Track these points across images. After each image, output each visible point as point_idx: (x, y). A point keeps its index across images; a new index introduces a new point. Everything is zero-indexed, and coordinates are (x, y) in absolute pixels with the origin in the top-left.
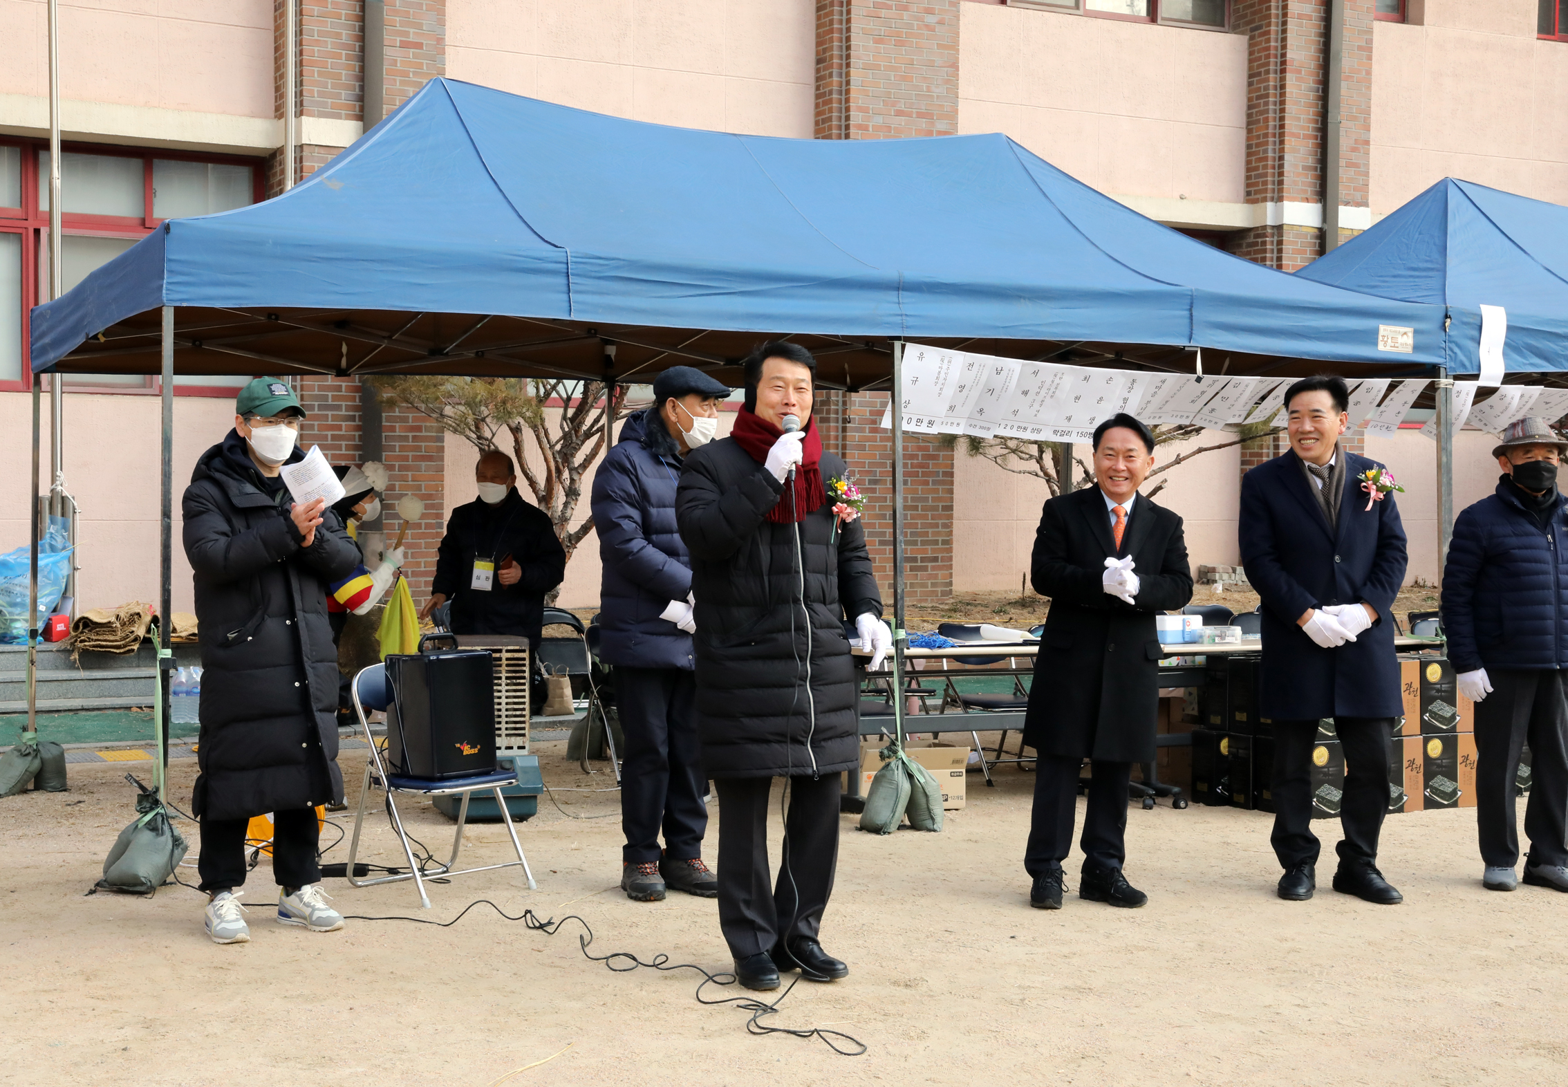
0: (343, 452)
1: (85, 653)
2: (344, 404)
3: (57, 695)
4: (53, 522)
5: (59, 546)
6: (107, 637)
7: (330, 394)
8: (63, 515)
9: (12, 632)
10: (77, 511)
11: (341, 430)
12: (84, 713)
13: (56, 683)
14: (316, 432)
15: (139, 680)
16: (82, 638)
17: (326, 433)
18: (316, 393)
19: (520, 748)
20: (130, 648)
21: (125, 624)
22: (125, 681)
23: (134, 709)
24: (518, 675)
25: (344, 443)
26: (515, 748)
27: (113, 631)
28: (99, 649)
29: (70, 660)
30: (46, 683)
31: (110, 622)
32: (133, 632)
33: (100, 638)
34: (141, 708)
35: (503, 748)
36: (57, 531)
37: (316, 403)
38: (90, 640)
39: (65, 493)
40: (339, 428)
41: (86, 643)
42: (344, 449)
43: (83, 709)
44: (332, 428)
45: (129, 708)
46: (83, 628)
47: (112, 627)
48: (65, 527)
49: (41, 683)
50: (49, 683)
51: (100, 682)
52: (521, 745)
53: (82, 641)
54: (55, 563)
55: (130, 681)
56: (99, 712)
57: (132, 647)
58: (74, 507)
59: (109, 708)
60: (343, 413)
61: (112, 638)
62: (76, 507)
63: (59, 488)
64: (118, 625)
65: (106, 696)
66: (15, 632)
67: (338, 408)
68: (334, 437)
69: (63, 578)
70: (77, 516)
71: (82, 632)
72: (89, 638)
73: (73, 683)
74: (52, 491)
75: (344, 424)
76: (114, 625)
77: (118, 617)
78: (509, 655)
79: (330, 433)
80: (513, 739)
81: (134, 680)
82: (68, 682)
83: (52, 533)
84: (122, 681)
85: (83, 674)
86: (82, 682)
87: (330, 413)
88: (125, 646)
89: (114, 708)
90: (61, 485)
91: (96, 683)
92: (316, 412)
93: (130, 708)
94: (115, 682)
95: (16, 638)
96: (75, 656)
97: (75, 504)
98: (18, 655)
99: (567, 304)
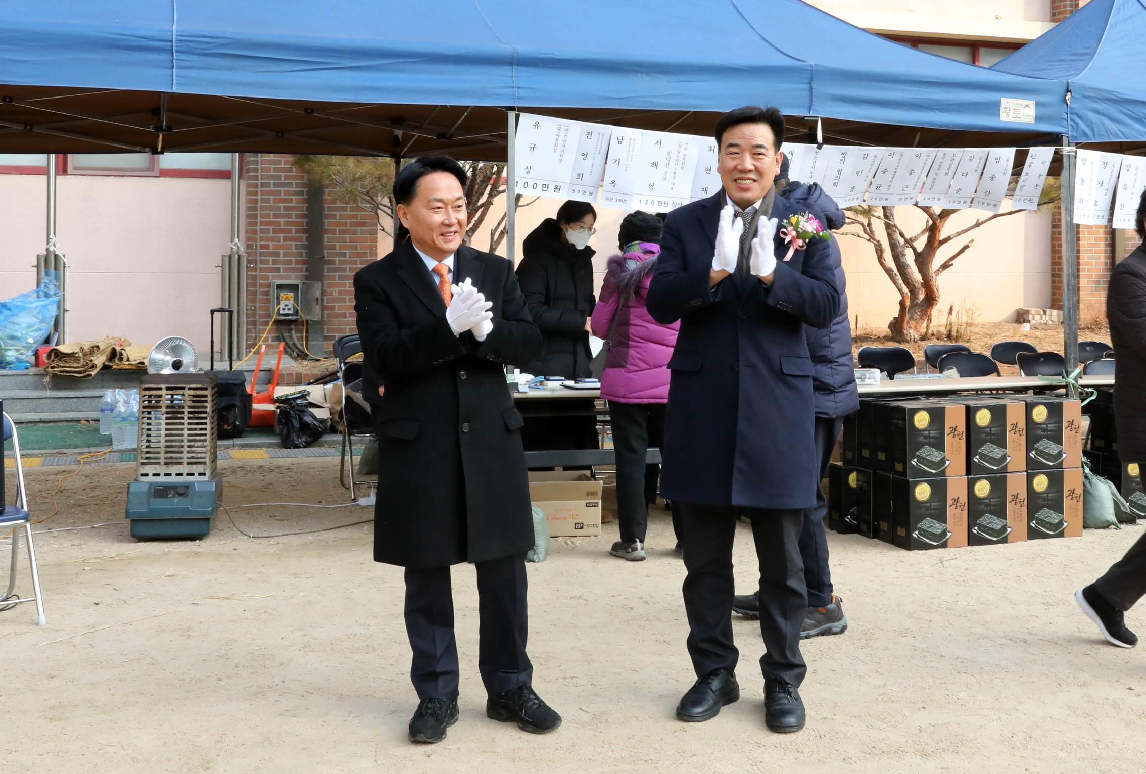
0: (294, 220)
1: (54, 376)
2: (294, 182)
3: (28, 410)
4: (47, 274)
5: (52, 293)
6: (72, 365)
7: (283, 174)
8: (56, 269)
9: (5, 359)
10: (67, 265)
11: (292, 202)
12: (41, 425)
13: (27, 400)
14: (271, 204)
15: (95, 398)
16: (53, 365)
17: (280, 205)
18: (272, 173)
19: (200, 474)
20: (88, 373)
21: (87, 355)
22: (84, 399)
23: (83, 422)
24: (200, 410)
25: (294, 213)
26: (196, 475)
27: (78, 360)
28: (65, 374)
29: (42, 381)
30: (20, 400)
31: (73, 353)
32: (91, 361)
33: (67, 365)
34: (88, 421)
35: (185, 474)
36: (50, 282)
37: (272, 182)
38: (58, 366)
39: (57, 252)
40: (290, 201)
41: (55, 369)
42: (294, 217)
43: (41, 422)
44: (285, 201)
45: (78, 421)
46: (55, 358)
47: (75, 357)
48: (57, 278)
49: (15, 400)
50: (23, 400)
51: (64, 400)
52: (202, 472)
53: (52, 368)
54: (45, 306)
55: (87, 400)
56: (54, 424)
57: (90, 373)
58: (64, 264)
59: (63, 421)
60: (294, 189)
61: (75, 365)
62: (66, 263)
63: (52, 248)
64: (81, 355)
65: (68, 411)
66: (8, 359)
67: (290, 185)
68: (286, 208)
69: (52, 318)
70: (67, 270)
71: (53, 361)
72: (57, 365)
73: (41, 401)
74: (47, 249)
75: (294, 197)
76: (77, 355)
77: (82, 349)
78: (192, 392)
79: (282, 205)
80: (194, 466)
81: (91, 399)
82: (37, 400)
83: (46, 283)
84: (81, 399)
85: (49, 393)
86: (48, 401)
87: (283, 189)
88: (85, 372)
89: (67, 421)
90: (55, 246)
91: (59, 401)
92: (272, 188)
93: (80, 421)
94: (75, 400)
95: (9, 363)
96: (47, 379)
97: (65, 260)
98: (6, 378)
99: (170, 78)
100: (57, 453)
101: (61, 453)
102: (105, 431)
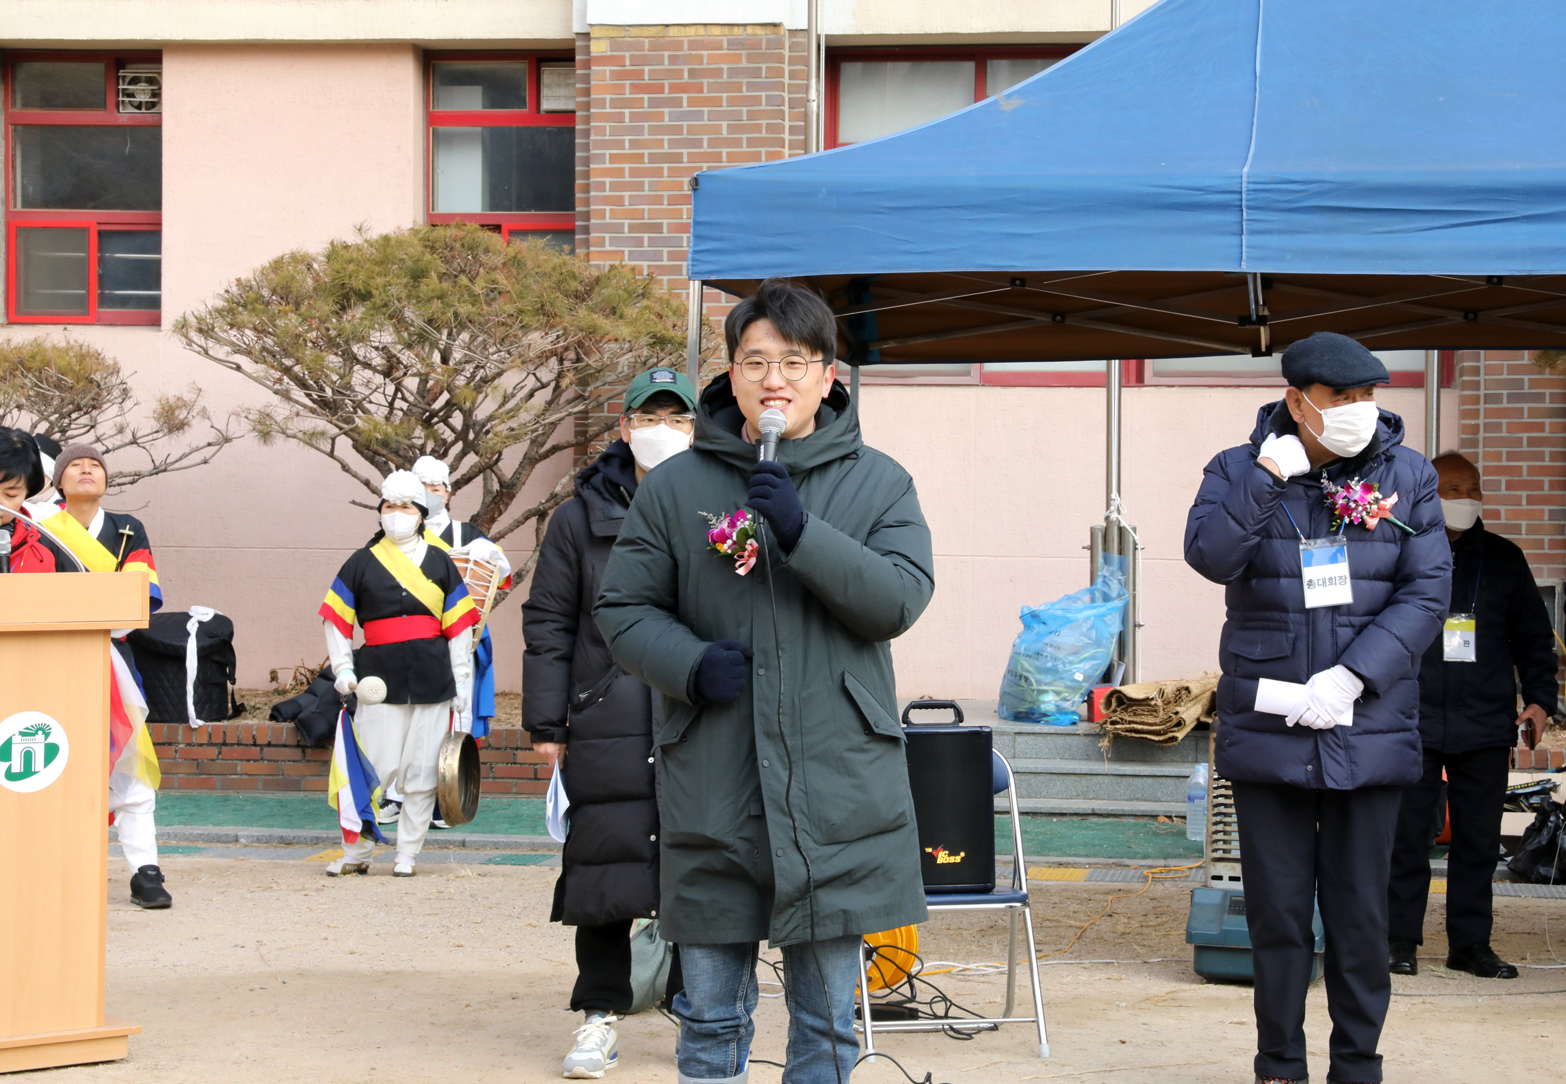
0: (1547, 463)
1: (1117, 737)
2: (1548, 391)
3: (1074, 793)
4: (1107, 561)
5: (1114, 594)
6: (1145, 719)
7: (1526, 378)
8: (1120, 552)
9: (1039, 707)
10: (1139, 547)
11: (1543, 430)
12: (1094, 819)
13: (1073, 777)
14: (1504, 434)
15: (1182, 779)
16: (1114, 718)
17: (1520, 435)
18: (1505, 376)
20: (1171, 735)
21: (1169, 702)
22: (1164, 780)
23: (1162, 819)
25: (1547, 450)
27: (1155, 711)
28: (1134, 735)
29: (1096, 746)
30: (1061, 777)
31: (1147, 699)
32: (1177, 713)
33: (1137, 719)
34: (1170, 817)
36: (1112, 574)
37: (1505, 392)
38: (1123, 721)
39: (1123, 523)
40: (1541, 427)
41: (1118, 726)
42: (1547, 458)
43: (1094, 814)
44: (1530, 427)
45: (1154, 817)
46: (1118, 706)
47: (1150, 705)
48: (1122, 568)
49: (1054, 776)
50: (1064, 777)
51: (1131, 780)
53: (1113, 723)
54: (1101, 617)
55: (1170, 781)
56: (1115, 820)
57: (1175, 734)
58: (1134, 541)
59: (1129, 815)
60: (1547, 405)
61: (1151, 720)
62: (1138, 542)
63: (1114, 516)
64: (1159, 703)
65: (1138, 800)
66: (1044, 708)
67: (1540, 398)
68: (1532, 442)
69: (1112, 636)
70: (1139, 554)
71: (1115, 711)
72: (1122, 719)
73: (1096, 779)
74: (1107, 518)
75: (1547, 421)
76: (1153, 703)
77: (1162, 693)
79: (1525, 435)
81: (1177, 780)
82: (1088, 777)
83: (1105, 577)
84: (1160, 780)
85: (1107, 767)
86: (1106, 779)
87: (1526, 406)
88: (1165, 733)
89: (1136, 816)
90: (1119, 513)
91: (1125, 780)
92: (1505, 404)
93: (1157, 816)
94: (1150, 780)
95: (1045, 715)
96: (1105, 743)
97: (1136, 538)
98: (1040, 738)
99: (1238, 250)
100: (1114, 864)
101: (1120, 865)
102: (1194, 834)
